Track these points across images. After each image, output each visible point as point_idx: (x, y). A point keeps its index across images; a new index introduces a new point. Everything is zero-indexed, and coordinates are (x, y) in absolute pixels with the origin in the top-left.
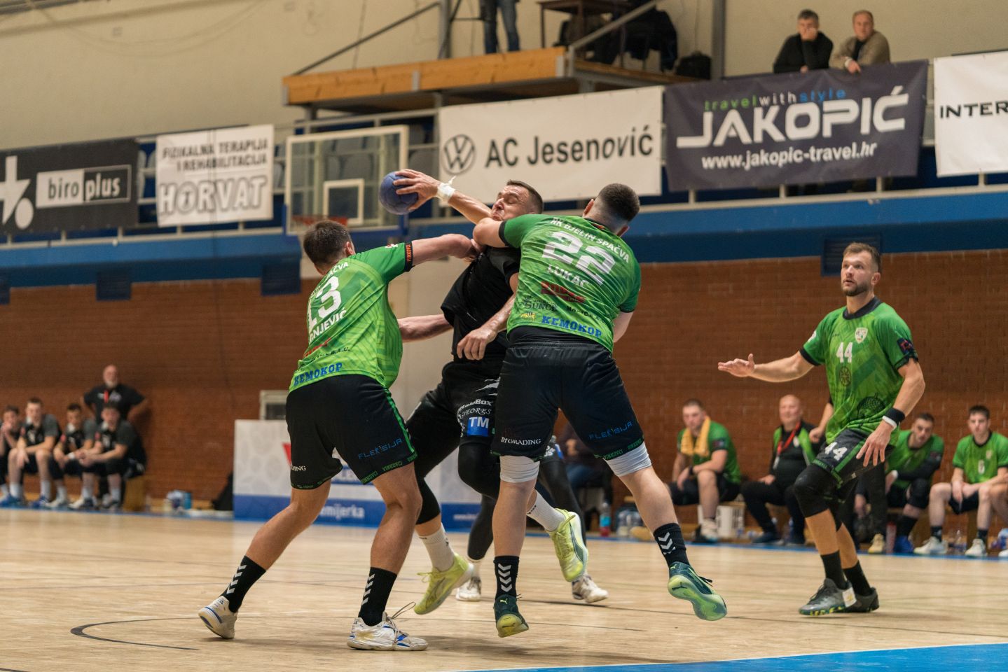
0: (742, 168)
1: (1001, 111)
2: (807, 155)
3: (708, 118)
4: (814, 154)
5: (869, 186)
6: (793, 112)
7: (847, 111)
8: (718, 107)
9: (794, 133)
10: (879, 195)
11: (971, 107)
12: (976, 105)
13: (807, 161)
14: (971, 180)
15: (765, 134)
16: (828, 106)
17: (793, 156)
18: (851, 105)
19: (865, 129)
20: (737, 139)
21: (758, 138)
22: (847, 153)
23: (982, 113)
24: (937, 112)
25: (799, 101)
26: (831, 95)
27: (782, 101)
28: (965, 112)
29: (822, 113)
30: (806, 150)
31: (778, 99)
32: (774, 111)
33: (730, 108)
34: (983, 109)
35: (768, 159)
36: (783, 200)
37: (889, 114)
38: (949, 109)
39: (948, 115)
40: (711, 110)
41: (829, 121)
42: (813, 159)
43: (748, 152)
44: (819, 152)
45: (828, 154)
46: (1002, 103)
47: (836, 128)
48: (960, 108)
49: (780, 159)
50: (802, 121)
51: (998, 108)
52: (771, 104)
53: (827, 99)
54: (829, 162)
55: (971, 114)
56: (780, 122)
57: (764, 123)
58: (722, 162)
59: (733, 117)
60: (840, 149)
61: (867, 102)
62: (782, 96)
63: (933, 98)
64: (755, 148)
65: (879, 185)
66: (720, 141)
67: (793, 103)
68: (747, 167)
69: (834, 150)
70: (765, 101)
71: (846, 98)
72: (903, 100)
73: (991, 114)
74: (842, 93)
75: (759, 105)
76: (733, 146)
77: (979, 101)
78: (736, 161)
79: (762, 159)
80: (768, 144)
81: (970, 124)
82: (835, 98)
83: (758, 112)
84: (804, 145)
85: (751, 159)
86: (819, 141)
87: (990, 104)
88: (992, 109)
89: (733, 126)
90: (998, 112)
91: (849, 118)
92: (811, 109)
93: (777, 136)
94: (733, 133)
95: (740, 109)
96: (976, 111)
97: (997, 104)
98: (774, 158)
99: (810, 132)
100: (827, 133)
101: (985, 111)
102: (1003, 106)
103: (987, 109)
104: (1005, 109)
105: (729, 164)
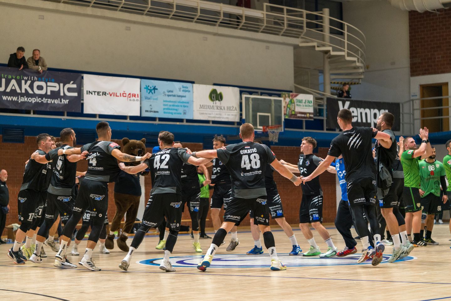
0: (17, 102)
1: (104, 95)
2: (42, 100)
3: (3, 80)
4: (45, 100)
5: (62, 114)
6: (36, 84)
7: (55, 87)
8: (7, 77)
9: (37, 92)
10: (65, 117)
11: (95, 92)
12: (96, 92)
13: (42, 102)
14: (94, 116)
15: (26, 90)
16: (49, 84)
17: (38, 100)
18: (56, 85)
19: (62, 94)
20: (15, 90)
21: (23, 91)
22: (56, 102)
23: (98, 95)
24: (85, 92)
25: (38, 80)
26: (50, 80)
27: (32, 79)
28: (93, 93)
29: (47, 86)
30: (42, 99)
31: (31, 78)
32: (29, 82)
33: (12, 78)
34: (98, 93)
35: (27, 99)
36: (32, 115)
37: (69, 90)
38: (89, 92)
39: (89, 94)
40: (4, 78)
41: (49, 89)
42: (44, 102)
43: (20, 96)
44: (46, 100)
45: (49, 101)
47: (52, 92)
48: (92, 92)
49: (33, 100)
50: (39, 88)
51: (103, 94)
52: (28, 80)
53: (49, 82)
54: (49, 103)
55: (95, 94)
56: (31, 86)
57: (25, 86)
58: (10, 98)
59: (13, 82)
60: (54, 100)
61: (62, 85)
62: (32, 77)
63: (83, 87)
64: (22, 95)
65: (66, 114)
66: (8, 90)
67: (36, 81)
68: (20, 102)
69: (52, 100)
70: (26, 78)
71: (55, 82)
72: (75, 86)
73: (100, 95)
74: (53, 80)
75: (23, 79)
76: (13, 93)
77: (97, 91)
78: (15, 99)
79: (25, 99)
80: (27, 94)
81: (95, 97)
82: (51, 82)
83: (23, 82)
84: (41, 96)
85: (21, 99)
86: (45, 96)
87: (101, 92)
88: (101, 94)
89: (13, 85)
90: (103, 95)
91: (56, 89)
92: (43, 84)
93: (30, 92)
94: (13, 88)
95: (16, 79)
96: (96, 93)
97: (103, 92)
98: (30, 100)
99: (43, 92)
100: (49, 93)
101: (99, 94)
102: (104, 94)
103: (99, 93)
104: (105, 94)
105: (12, 99)
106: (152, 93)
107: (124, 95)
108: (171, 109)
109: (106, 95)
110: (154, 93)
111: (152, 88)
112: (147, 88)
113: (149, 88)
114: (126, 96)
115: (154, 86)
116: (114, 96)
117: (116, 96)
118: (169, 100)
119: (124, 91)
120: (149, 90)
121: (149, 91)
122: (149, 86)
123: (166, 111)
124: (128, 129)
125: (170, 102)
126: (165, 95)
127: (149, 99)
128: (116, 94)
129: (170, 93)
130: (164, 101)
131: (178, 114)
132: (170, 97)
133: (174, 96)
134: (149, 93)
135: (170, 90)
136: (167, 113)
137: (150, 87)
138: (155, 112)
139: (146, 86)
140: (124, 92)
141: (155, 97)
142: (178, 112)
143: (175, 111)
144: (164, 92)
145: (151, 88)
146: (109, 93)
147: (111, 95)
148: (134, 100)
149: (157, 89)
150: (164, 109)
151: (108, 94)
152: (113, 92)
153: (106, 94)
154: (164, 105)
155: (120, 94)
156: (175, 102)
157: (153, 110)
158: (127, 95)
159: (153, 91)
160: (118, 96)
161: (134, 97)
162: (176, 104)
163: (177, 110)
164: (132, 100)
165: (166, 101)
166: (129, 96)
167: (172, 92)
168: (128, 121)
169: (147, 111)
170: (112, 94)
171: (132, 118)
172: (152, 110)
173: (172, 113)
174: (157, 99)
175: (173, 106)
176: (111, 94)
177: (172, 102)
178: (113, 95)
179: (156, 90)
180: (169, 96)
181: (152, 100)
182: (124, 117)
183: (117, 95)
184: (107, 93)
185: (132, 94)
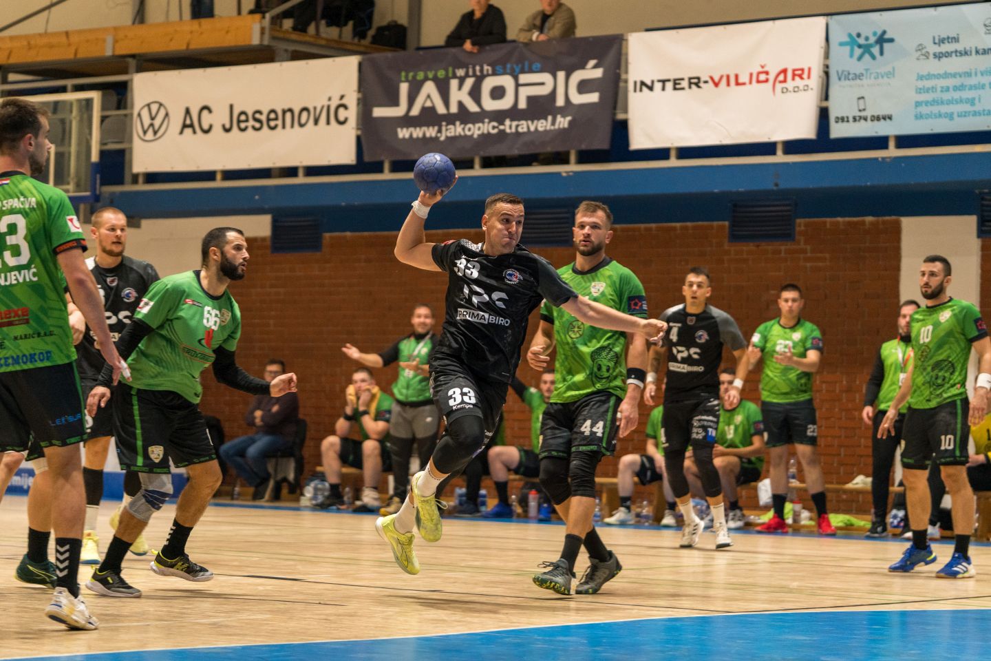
0: (437, 138)
1: (693, 86)
2: (502, 127)
3: (404, 88)
4: (509, 126)
5: (562, 159)
6: (489, 83)
7: (543, 84)
8: (414, 77)
9: (490, 105)
10: (573, 167)
11: (664, 82)
12: (669, 80)
13: (502, 132)
14: (662, 154)
15: (461, 104)
16: (524, 78)
17: (487, 127)
18: (546, 77)
19: (560, 102)
20: (432, 109)
21: (454, 109)
22: (542, 125)
23: (675, 89)
24: (631, 86)
25: (494, 74)
26: (526, 69)
27: (478, 73)
28: (658, 86)
29: (518, 85)
30: (502, 123)
31: (474, 71)
32: (469, 82)
33: (426, 79)
34: (676, 84)
35: (463, 129)
36: (478, 171)
37: (584, 87)
38: (643, 83)
39: (641, 90)
40: (407, 81)
41: (524, 93)
42: (508, 131)
43: (444, 123)
44: (515, 123)
45: (523, 126)
46: (694, 78)
47: (531, 99)
48: (653, 82)
49: (476, 130)
50: (498, 93)
51: (690, 84)
52: (467, 75)
53: (523, 72)
54: (524, 133)
55: (663, 89)
56: (475, 94)
57: (460, 95)
58: (417, 133)
59: (429, 88)
60: (535, 121)
61: (561, 75)
62: (478, 68)
63: (627, 72)
64: (450, 119)
65: (573, 158)
66: (415, 111)
67: (488, 75)
68: (442, 138)
69: (530, 122)
70: (461, 72)
71: (541, 71)
72: (598, 73)
73: (683, 89)
74: (537, 65)
75: (455, 76)
76: (429, 117)
77: (672, 77)
78: (431, 132)
79: (457, 130)
80: (464, 116)
81: (663, 96)
82: (531, 71)
83: (454, 83)
84: (499, 116)
85: (447, 130)
86: (514, 113)
87: (683, 79)
88: (685, 84)
89: (429, 96)
90: (690, 87)
91: (544, 91)
92: (506, 81)
93: (473, 107)
94: (428, 104)
95: (435, 80)
96: (669, 85)
97: (690, 79)
98: (469, 130)
99: (505, 103)
100: (522, 105)
101: (678, 86)
102: (695, 82)
103: (679, 84)
104: (697, 85)
105: (424, 134)
106: (873, 57)
107: (760, 77)
108: (950, 102)
109: (701, 84)
110: (882, 53)
111: (872, 40)
112: (853, 41)
113: (861, 41)
114: (767, 81)
115: (879, 33)
116: (728, 84)
117: (737, 84)
118: (942, 72)
119: (763, 64)
120: (860, 46)
121: (858, 52)
122: (859, 35)
123: (924, 110)
124: (776, 185)
125: (946, 75)
126: (927, 56)
127: (858, 77)
128: (737, 76)
129: (946, 47)
130: (921, 78)
131: (975, 114)
132: (944, 60)
133: (966, 53)
134: (860, 59)
135: (944, 35)
136: (928, 116)
137: (863, 36)
138: (877, 118)
139: (850, 35)
140: (762, 67)
141: (883, 70)
142: (978, 108)
143: (968, 108)
144: (920, 48)
145: (867, 39)
146: (712, 78)
147: (716, 85)
148: (796, 90)
149: (891, 40)
150: (918, 104)
151: (706, 82)
152: (725, 73)
153: (699, 82)
154: (919, 91)
155: (751, 75)
156: (968, 74)
157: (868, 113)
158: (772, 77)
159: (876, 50)
160: (744, 84)
161: (797, 78)
162: (973, 81)
163: (972, 102)
164: (791, 89)
165: (929, 76)
166: (781, 77)
167: (956, 40)
168: (780, 158)
169: (842, 119)
170: (721, 77)
171: (793, 147)
172: (863, 114)
173: (950, 116)
174: (890, 74)
175: (961, 88)
176: (716, 80)
177: (954, 75)
178: (724, 81)
179: (886, 45)
180: (938, 56)
181: (865, 81)
182: (768, 148)
183: (740, 81)
184: (703, 79)
185: (794, 70)
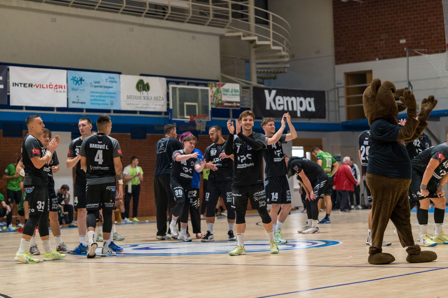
1: (30, 87)
11: (21, 84)
12: (22, 84)
14: (20, 108)
23: (24, 87)
24: (11, 84)
28: (19, 85)
34: (25, 85)
38: (16, 84)
39: (15, 86)
46: (31, 84)
48: (18, 84)
55: (21, 86)
63: (9, 79)
72: (1, 78)
73: (27, 87)
77: (24, 83)
81: (21, 89)
87: (27, 84)
88: (27, 85)
90: (29, 87)
96: (22, 85)
97: (29, 84)
101: (25, 86)
102: (31, 85)
103: (26, 85)
104: (31, 86)
106: (79, 85)
107: (50, 86)
108: (99, 100)
109: (33, 86)
110: (81, 84)
111: (79, 79)
112: (73, 79)
113: (76, 79)
114: (52, 88)
115: (81, 78)
116: (40, 87)
117: (43, 87)
118: (96, 91)
119: (51, 82)
120: (76, 81)
121: (75, 82)
122: (75, 77)
123: (93, 102)
124: (55, 120)
125: (97, 92)
126: (92, 86)
127: (76, 90)
128: (43, 85)
129: (97, 84)
130: (91, 92)
131: (105, 104)
132: (96, 88)
133: (101, 87)
134: (76, 84)
135: (97, 81)
136: (94, 104)
137: (77, 77)
138: (82, 103)
139: (73, 77)
140: (51, 83)
141: (82, 89)
143: (102, 102)
144: (91, 84)
145: (77, 79)
146: (36, 85)
147: (37, 87)
148: (61, 92)
149: (84, 80)
150: (91, 100)
151: (34, 86)
152: (40, 84)
153: (32, 85)
154: (91, 96)
155: (47, 86)
156: (102, 93)
157: (80, 101)
158: (54, 87)
159: (80, 82)
160: (45, 88)
161: (60, 88)
162: (103, 95)
163: (104, 101)
164: (59, 91)
165: (93, 92)
166: (56, 87)
167: (99, 82)
168: (55, 112)
169: (73, 102)
170: (39, 85)
171: (59, 109)
172: (79, 101)
173: (99, 104)
174: (83, 90)
175: (100, 96)
176: (37, 85)
177: (99, 93)
178: (39, 86)
179: (82, 82)
180: (95, 87)
181: (78, 92)
182: (51, 109)
183: (44, 87)
184: (33, 85)
185: (59, 86)
